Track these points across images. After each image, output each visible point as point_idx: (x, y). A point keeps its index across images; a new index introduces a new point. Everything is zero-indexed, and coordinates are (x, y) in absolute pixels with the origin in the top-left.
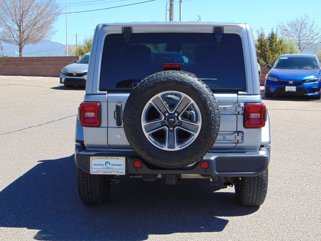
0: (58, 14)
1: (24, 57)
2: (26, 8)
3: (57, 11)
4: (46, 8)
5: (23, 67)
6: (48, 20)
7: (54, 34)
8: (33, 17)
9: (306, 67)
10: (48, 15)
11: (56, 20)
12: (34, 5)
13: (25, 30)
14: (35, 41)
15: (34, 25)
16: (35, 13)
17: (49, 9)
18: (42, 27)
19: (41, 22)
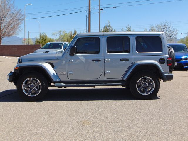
0: (23, 19)
1: (2, 45)
2: (4, 16)
3: (22, 17)
4: (16, 16)
5: (6, 51)
6: (17, 23)
7: (20, 31)
8: (8, 21)
9: (180, 51)
10: (17, 20)
11: (22, 23)
12: (9, 14)
13: (3, 29)
14: (9, 36)
15: (9, 26)
16: (10, 19)
17: (17, 16)
18: (14, 27)
19: (13, 24)
